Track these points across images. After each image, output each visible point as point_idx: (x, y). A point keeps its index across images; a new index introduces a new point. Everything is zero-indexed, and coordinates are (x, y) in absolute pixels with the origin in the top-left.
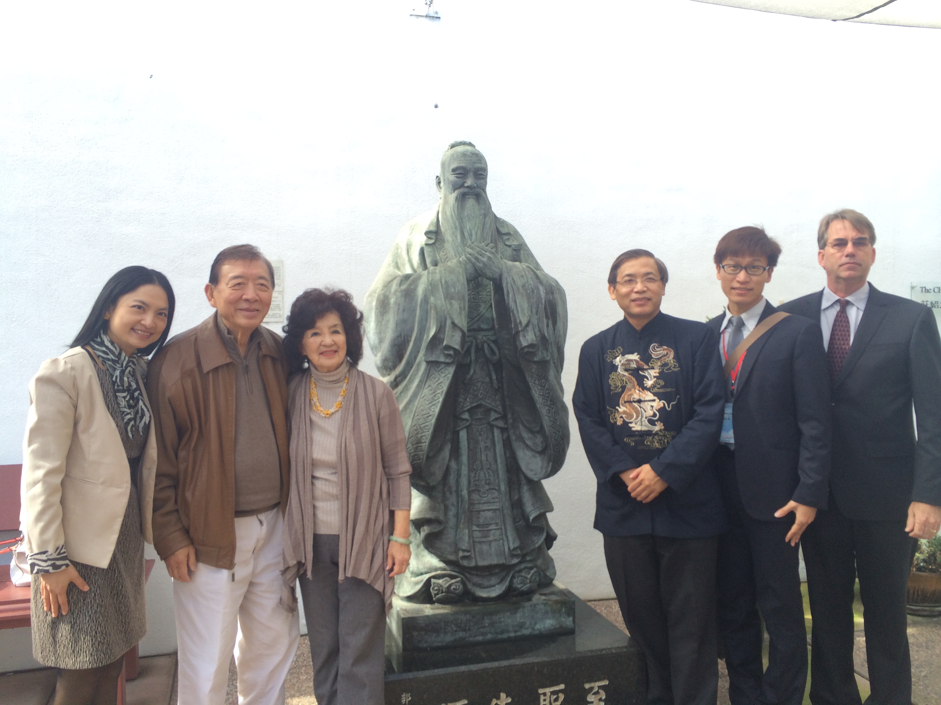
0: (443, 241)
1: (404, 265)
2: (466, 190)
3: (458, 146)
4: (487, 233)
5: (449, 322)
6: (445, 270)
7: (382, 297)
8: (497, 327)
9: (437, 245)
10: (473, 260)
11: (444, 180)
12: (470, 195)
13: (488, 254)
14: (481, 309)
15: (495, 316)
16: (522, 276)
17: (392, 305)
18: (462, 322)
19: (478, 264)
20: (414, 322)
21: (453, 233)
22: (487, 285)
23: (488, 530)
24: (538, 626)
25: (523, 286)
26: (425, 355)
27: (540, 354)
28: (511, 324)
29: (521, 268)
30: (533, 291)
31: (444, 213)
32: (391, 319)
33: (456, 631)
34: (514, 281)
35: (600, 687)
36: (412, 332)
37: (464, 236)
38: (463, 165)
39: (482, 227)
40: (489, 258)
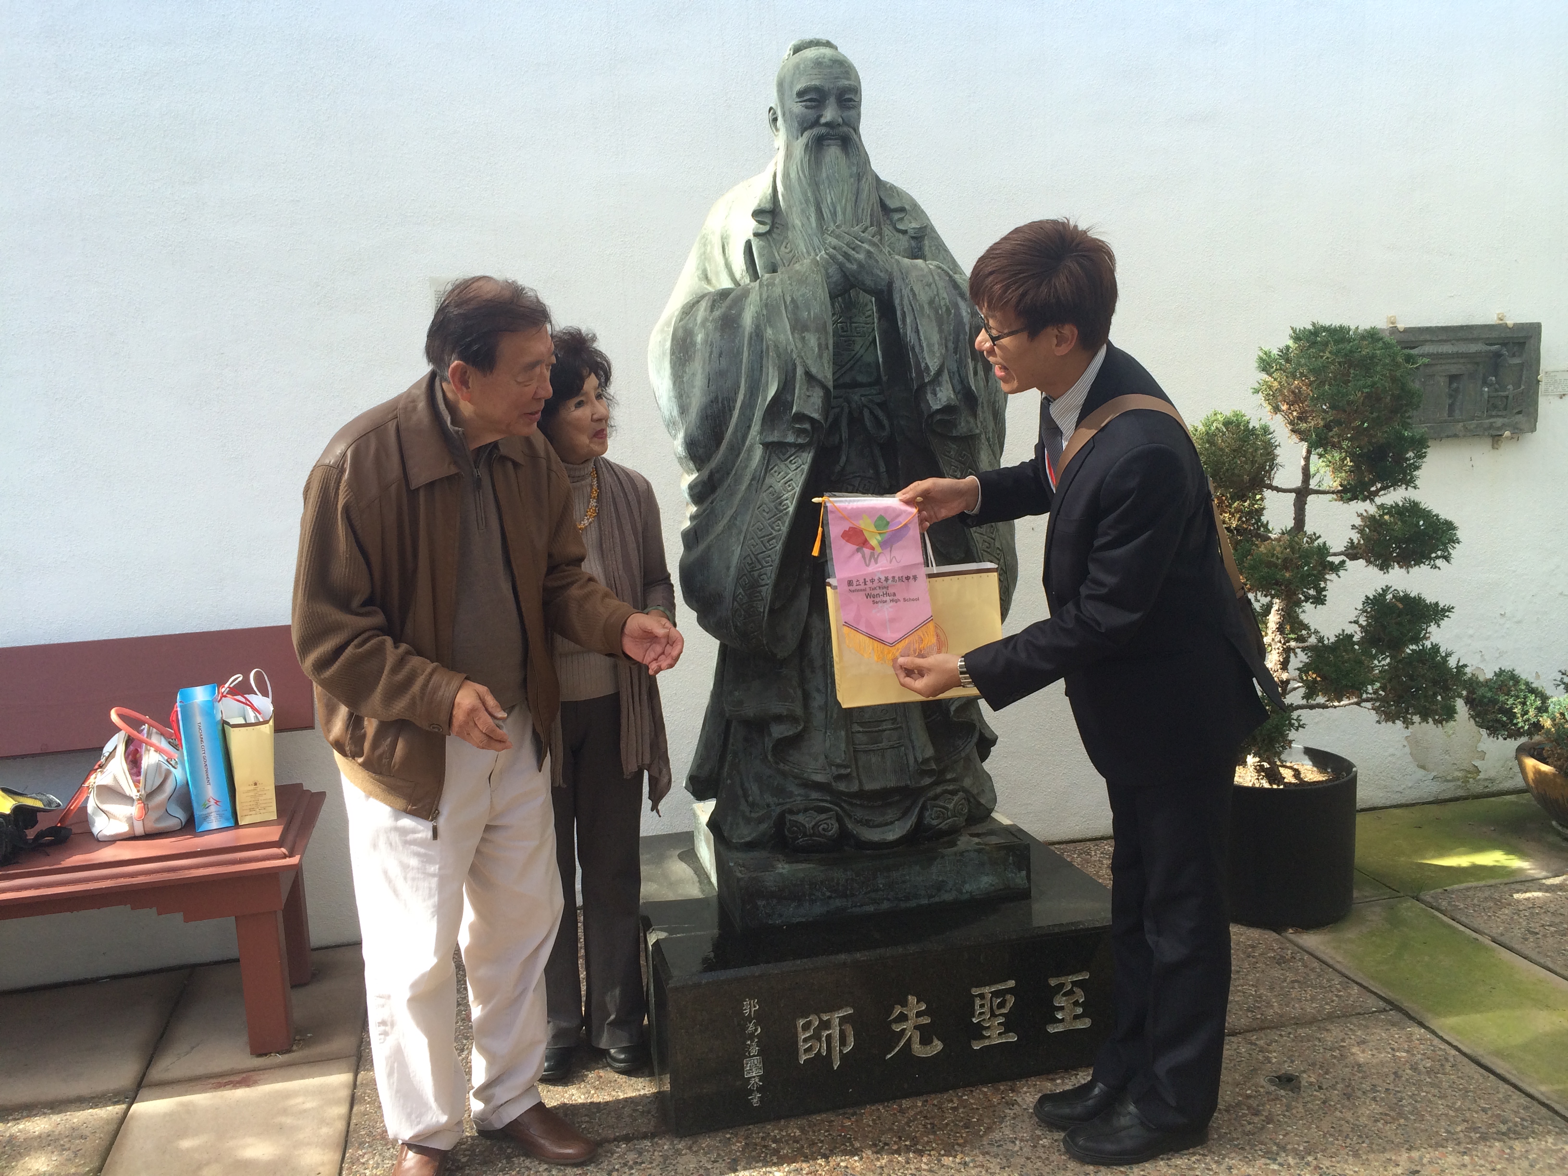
0: (785, 227)
1: (717, 274)
2: (823, 130)
3: (806, 48)
4: (863, 210)
5: (800, 371)
6: (789, 278)
7: (680, 333)
8: (885, 379)
9: (774, 235)
10: (840, 258)
11: (784, 115)
12: (830, 139)
13: (866, 246)
14: (857, 347)
15: (881, 360)
16: (929, 285)
17: (698, 346)
18: (825, 372)
19: (848, 265)
20: (738, 376)
21: (803, 211)
22: (866, 305)
23: (880, 731)
24: (967, 887)
25: (931, 302)
26: (761, 433)
27: (963, 424)
28: (911, 373)
29: (926, 270)
30: (948, 310)
31: (786, 175)
32: (698, 372)
33: (830, 897)
34: (914, 295)
35: (1074, 983)
36: (736, 393)
37: (823, 215)
38: (816, 82)
39: (854, 199)
40: (869, 254)
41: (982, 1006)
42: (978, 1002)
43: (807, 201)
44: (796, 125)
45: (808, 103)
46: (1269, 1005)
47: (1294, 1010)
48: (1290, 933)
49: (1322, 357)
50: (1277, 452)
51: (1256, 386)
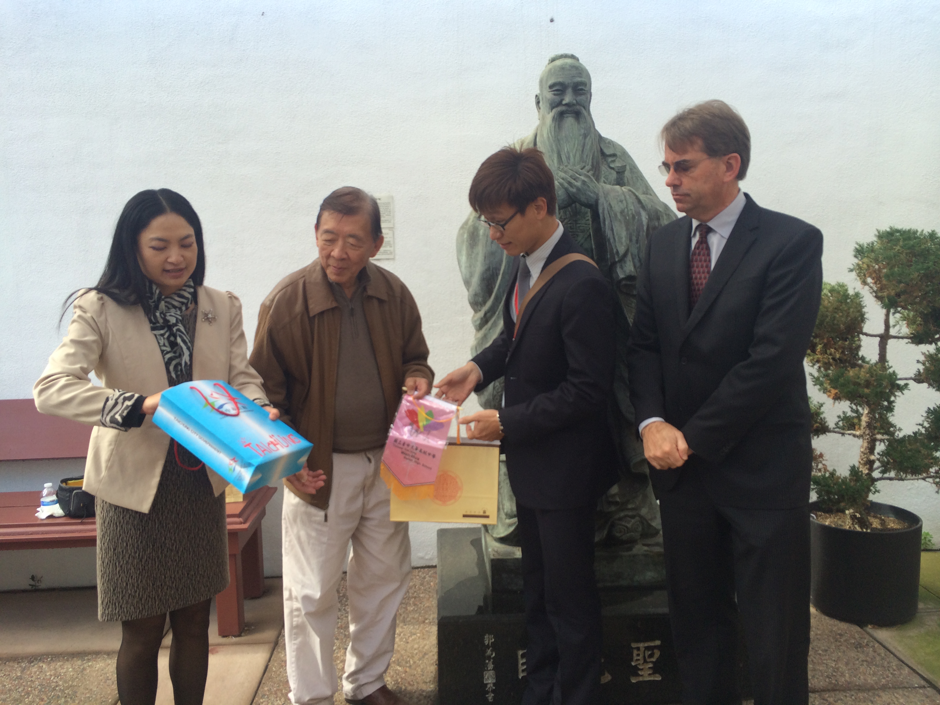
2: (564, 108)
3: (558, 59)
7: (472, 231)
11: (543, 99)
12: (569, 113)
14: (579, 239)
21: (550, 156)
22: (584, 213)
28: (608, 255)
31: (542, 134)
32: (481, 251)
34: (611, 208)
36: (500, 265)
37: (561, 159)
38: (560, 80)
39: (581, 149)
40: (584, 182)
41: (638, 655)
42: (635, 652)
43: (552, 150)
44: (548, 105)
45: (556, 92)
46: (843, 675)
47: (860, 680)
48: (869, 628)
49: (895, 249)
50: (865, 310)
51: (852, 267)
